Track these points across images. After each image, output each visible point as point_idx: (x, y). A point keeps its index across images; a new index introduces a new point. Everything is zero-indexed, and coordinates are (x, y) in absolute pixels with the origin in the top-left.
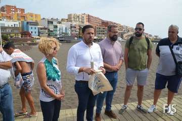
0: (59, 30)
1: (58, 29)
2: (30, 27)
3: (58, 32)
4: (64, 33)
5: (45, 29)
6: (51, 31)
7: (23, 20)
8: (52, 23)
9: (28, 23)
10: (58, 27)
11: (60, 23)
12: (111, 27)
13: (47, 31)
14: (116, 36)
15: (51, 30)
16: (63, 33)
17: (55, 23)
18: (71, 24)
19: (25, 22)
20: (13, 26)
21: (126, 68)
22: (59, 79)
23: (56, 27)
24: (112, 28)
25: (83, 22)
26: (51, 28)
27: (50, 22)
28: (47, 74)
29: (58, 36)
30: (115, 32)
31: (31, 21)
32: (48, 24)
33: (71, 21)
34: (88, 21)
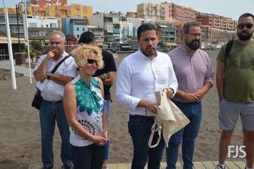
0: (123, 32)
1: (121, 30)
2: (75, 27)
3: (121, 36)
4: (131, 37)
5: (99, 30)
6: (110, 33)
7: (64, 16)
8: (110, 19)
9: (71, 21)
10: (122, 26)
11: (124, 19)
12: (188, 26)
13: (102, 33)
14: (198, 41)
15: (109, 31)
16: (128, 37)
17: (116, 20)
18: (143, 21)
19: (68, 20)
20: (49, 27)
21: (220, 99)
22: (97, 112)
23: (117, 26)
24: (191, 28)
25: (163, 18)
26: (110, 28)
27: (108, 19)
28: (78, 103)
29: (121, 42)
30: (196, 35)
31: (76, 18)
32: (104, 21)
33: (143, 16)
34: (173, 15)
